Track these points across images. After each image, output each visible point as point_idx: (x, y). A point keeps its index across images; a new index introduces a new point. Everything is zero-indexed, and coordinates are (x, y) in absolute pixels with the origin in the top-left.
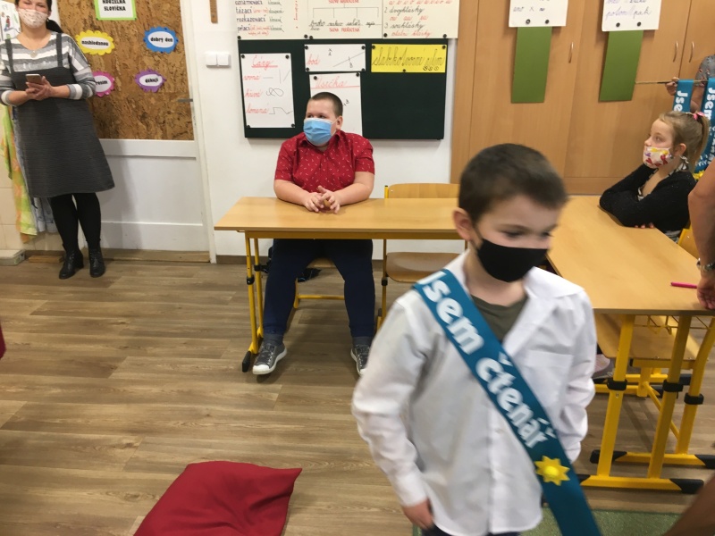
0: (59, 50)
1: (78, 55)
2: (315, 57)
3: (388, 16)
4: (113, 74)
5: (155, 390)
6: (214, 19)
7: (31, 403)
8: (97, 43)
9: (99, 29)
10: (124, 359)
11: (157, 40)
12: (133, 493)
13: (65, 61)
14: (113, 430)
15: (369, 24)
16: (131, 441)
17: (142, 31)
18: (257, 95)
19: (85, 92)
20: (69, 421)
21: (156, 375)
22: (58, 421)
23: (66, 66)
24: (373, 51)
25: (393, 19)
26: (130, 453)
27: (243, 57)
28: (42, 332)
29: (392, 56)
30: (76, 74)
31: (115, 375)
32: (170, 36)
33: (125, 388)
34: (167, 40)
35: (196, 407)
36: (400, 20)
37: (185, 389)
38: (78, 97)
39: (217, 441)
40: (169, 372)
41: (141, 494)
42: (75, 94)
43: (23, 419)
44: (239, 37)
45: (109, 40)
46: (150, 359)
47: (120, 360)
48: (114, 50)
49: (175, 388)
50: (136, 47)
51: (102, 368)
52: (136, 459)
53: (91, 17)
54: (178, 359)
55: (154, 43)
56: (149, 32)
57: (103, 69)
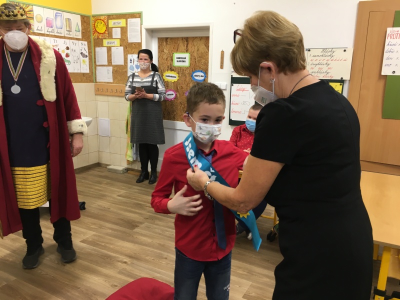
0: (153, 79)
1: (161, 82)
4: (176, 91)
5: (149, 240)
6: (222, 67)
7: (97, 234)
8: (172, 77)
9: (173, 70)
10: (144, 223)
11: (197, 76)
12: (116, 284)
13: (154, 83)
14: (122, 254)
16: (127, 261)
17: (191, 72)
18: (237, 104)
19: (160, 98)
20: (108, 245)
21: (153, 234)
22: (103, 244)
23: (154, 85)
26: (124, 266)
27: (233, 85)
28: (118, 204)
30: (158, 90)
31: (136, 230)
32: (203, 74)
33: (137, 237)
34: (201, 76)
35: (163, 252)
37: (162, 244)
38: (156, 100)
39: (164, 272)
40: (160, 234)
41: (119, 285)
42: (155, 99)
43: (90, 240)
44: (232, 76)
45: (176, 75)
46: (154, 226)
47: (141, 223)
48: (178, 80)
49: (158, 242)
50: (187, 79)
51: (132, 225)
52: (125, 269)
53: (171, 65)
54: (167, 229)
55: (196, 78)
56: (194, 72)
57: (172, 89)
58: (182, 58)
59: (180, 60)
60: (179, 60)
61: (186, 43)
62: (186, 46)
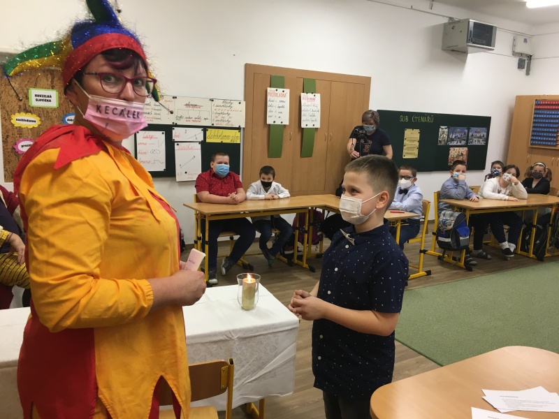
2: (177, 134)
3: (214, 115)
15: (205, 119)
24: (207, 132)
25: (217, 117)
29: (216, 134)
36: (220, 118)
58: (45, 96)
59: (41, 98)
60: (39, 98)
61: (49, 76)
62: (50, 80)
